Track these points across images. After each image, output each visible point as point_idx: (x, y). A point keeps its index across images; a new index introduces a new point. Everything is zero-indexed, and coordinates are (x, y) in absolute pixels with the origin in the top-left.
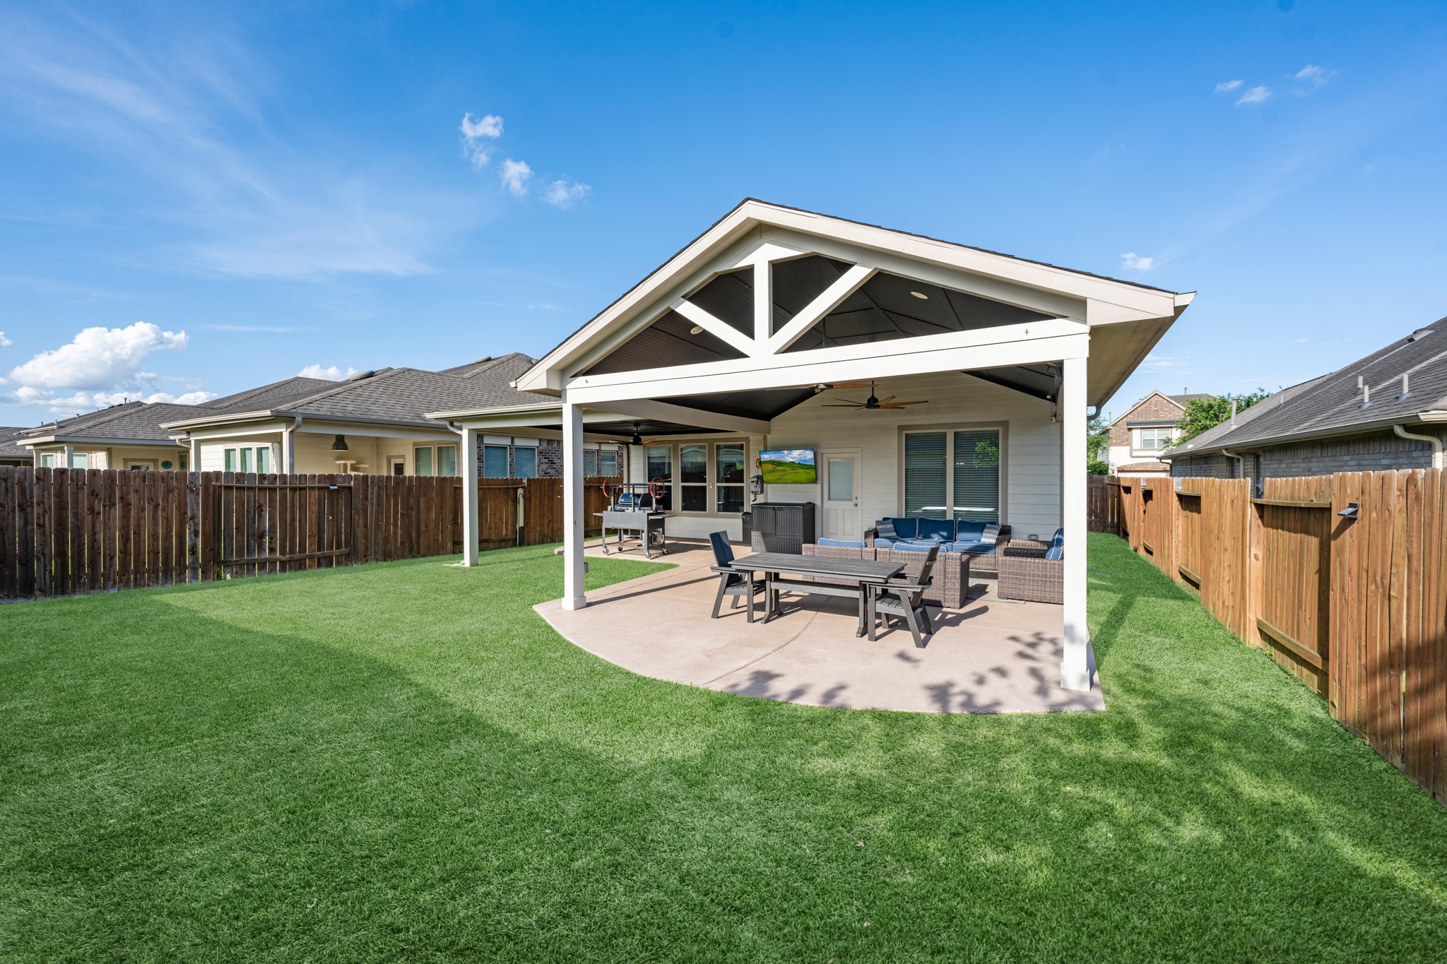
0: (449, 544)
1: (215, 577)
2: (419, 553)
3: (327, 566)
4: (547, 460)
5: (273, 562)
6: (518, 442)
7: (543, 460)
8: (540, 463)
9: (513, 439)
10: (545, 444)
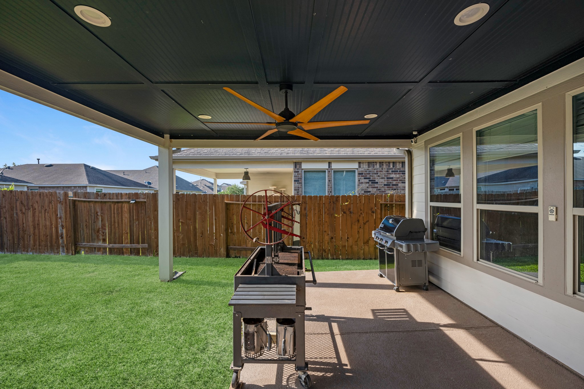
0: (222, 250)
1: (74, 253)
2: (196, 253)
3: (135, 255)
4: (367, 180)
5: (105, 248)
6: (335, 166)
7: (363, 180)
8: (360, 183)
9: (330, 163)
10: (365, 167)
